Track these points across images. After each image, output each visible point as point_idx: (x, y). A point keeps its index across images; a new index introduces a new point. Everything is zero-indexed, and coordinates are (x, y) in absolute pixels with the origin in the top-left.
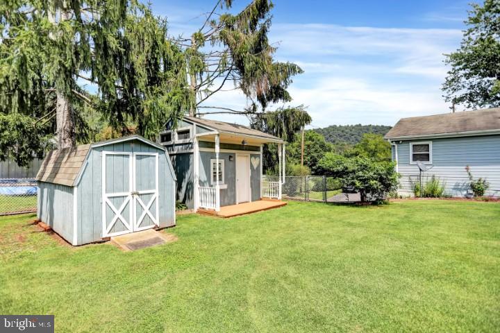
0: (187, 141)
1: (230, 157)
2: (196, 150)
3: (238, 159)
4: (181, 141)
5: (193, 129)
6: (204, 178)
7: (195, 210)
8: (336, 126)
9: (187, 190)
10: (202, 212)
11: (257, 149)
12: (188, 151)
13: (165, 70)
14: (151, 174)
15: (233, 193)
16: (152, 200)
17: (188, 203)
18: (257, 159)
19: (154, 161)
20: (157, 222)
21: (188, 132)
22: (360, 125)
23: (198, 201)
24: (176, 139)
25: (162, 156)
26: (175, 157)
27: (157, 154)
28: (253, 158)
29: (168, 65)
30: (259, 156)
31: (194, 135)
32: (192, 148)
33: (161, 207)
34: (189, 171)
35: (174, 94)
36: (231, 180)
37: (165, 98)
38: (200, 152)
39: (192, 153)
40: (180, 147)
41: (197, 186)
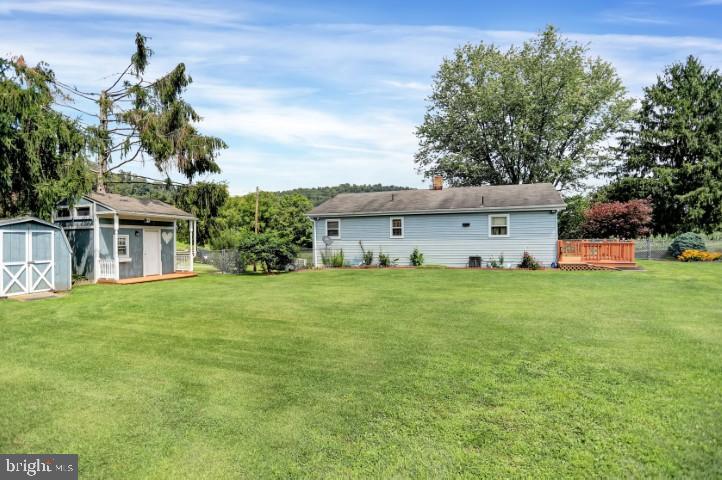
0: (87, 217)
1: (137, 232)
2: (97, 226)
3: (145, 234)
4: (81, 218)
5: (93, 207)
6: (105, 251)
7: (96, 281)
8: (348, 185)
9: (87, 263)
10: (102, 282)
11: (170, 224)
12: (88, 227)
13: (62, 152)
14: (47, 248)
15: (140, 267)
16: (48, 268)
17: (87, 276)
18: (170, 234)
19: (50, 238)
20: (53, 286)
21: (88, 209)
22: (380, 185)
23: (99, 272)
24: (75, 215)
25: (58, 233)
26: (74, 232)
27: (53, 232)
28: (164, 234)
29: (64, 147)
30: (172, 231)
31: (94, 213)
32: (92, 224)
33: (56, 274)
34: (89, 247)
35: (70, 181)
36: (138, 254)
37: (61, 183)
38: (102, 228)
39: (93, 229)
40: (80, 223)
41: (97, 258)
